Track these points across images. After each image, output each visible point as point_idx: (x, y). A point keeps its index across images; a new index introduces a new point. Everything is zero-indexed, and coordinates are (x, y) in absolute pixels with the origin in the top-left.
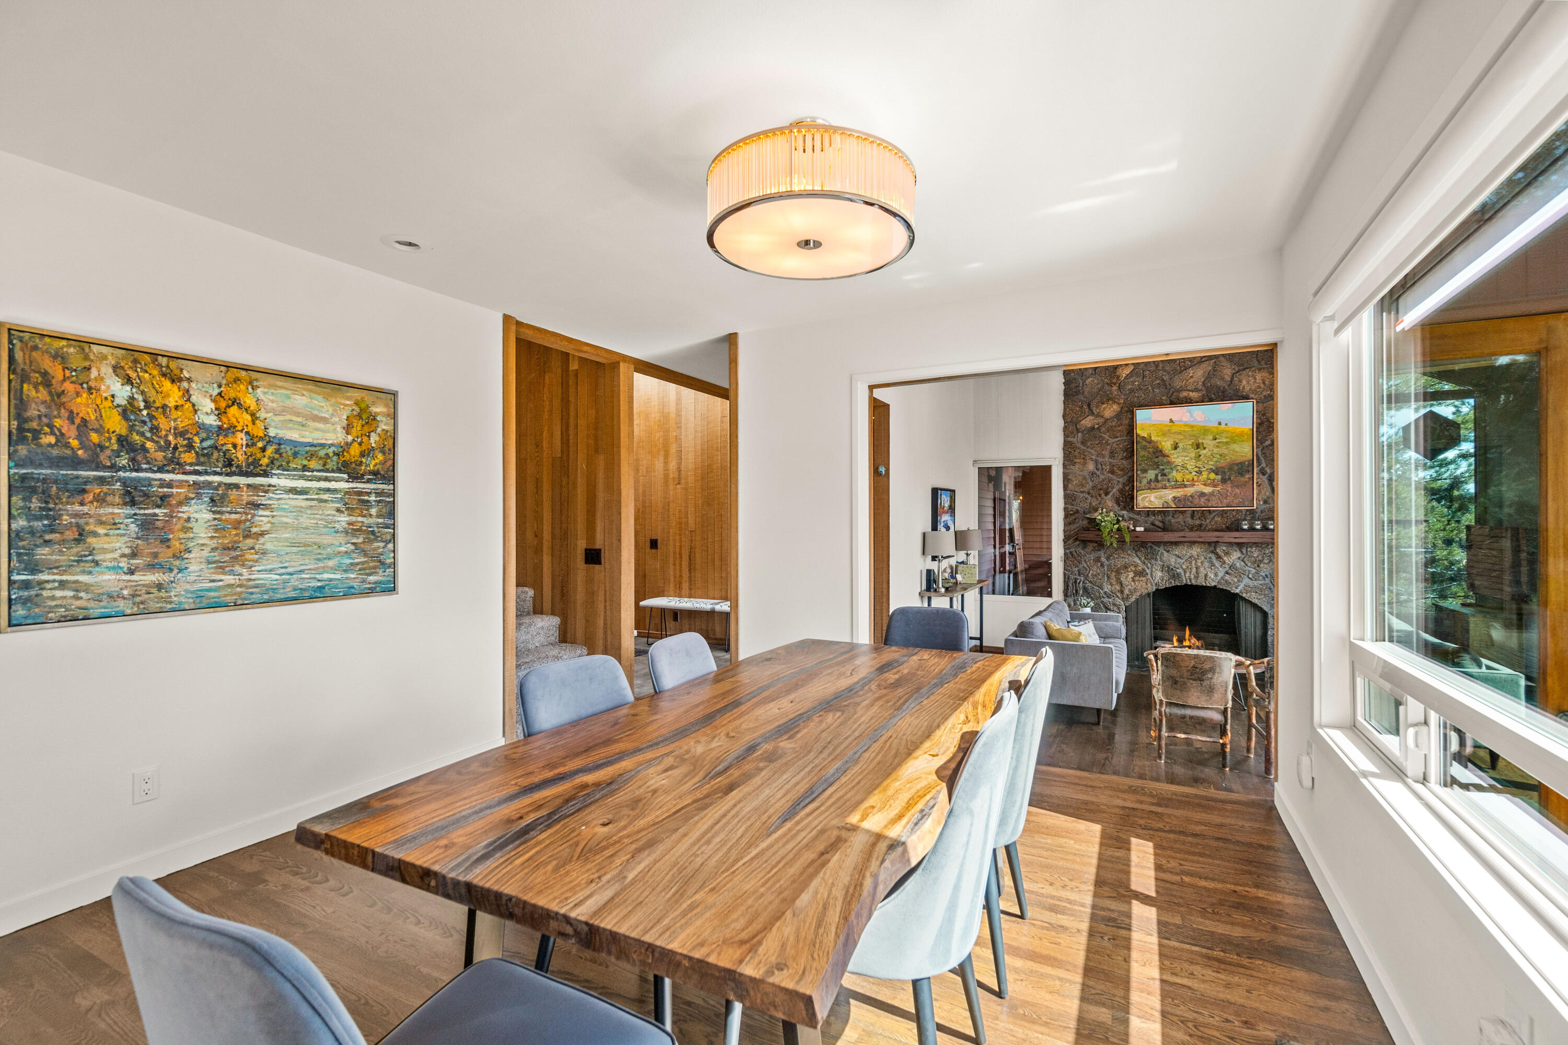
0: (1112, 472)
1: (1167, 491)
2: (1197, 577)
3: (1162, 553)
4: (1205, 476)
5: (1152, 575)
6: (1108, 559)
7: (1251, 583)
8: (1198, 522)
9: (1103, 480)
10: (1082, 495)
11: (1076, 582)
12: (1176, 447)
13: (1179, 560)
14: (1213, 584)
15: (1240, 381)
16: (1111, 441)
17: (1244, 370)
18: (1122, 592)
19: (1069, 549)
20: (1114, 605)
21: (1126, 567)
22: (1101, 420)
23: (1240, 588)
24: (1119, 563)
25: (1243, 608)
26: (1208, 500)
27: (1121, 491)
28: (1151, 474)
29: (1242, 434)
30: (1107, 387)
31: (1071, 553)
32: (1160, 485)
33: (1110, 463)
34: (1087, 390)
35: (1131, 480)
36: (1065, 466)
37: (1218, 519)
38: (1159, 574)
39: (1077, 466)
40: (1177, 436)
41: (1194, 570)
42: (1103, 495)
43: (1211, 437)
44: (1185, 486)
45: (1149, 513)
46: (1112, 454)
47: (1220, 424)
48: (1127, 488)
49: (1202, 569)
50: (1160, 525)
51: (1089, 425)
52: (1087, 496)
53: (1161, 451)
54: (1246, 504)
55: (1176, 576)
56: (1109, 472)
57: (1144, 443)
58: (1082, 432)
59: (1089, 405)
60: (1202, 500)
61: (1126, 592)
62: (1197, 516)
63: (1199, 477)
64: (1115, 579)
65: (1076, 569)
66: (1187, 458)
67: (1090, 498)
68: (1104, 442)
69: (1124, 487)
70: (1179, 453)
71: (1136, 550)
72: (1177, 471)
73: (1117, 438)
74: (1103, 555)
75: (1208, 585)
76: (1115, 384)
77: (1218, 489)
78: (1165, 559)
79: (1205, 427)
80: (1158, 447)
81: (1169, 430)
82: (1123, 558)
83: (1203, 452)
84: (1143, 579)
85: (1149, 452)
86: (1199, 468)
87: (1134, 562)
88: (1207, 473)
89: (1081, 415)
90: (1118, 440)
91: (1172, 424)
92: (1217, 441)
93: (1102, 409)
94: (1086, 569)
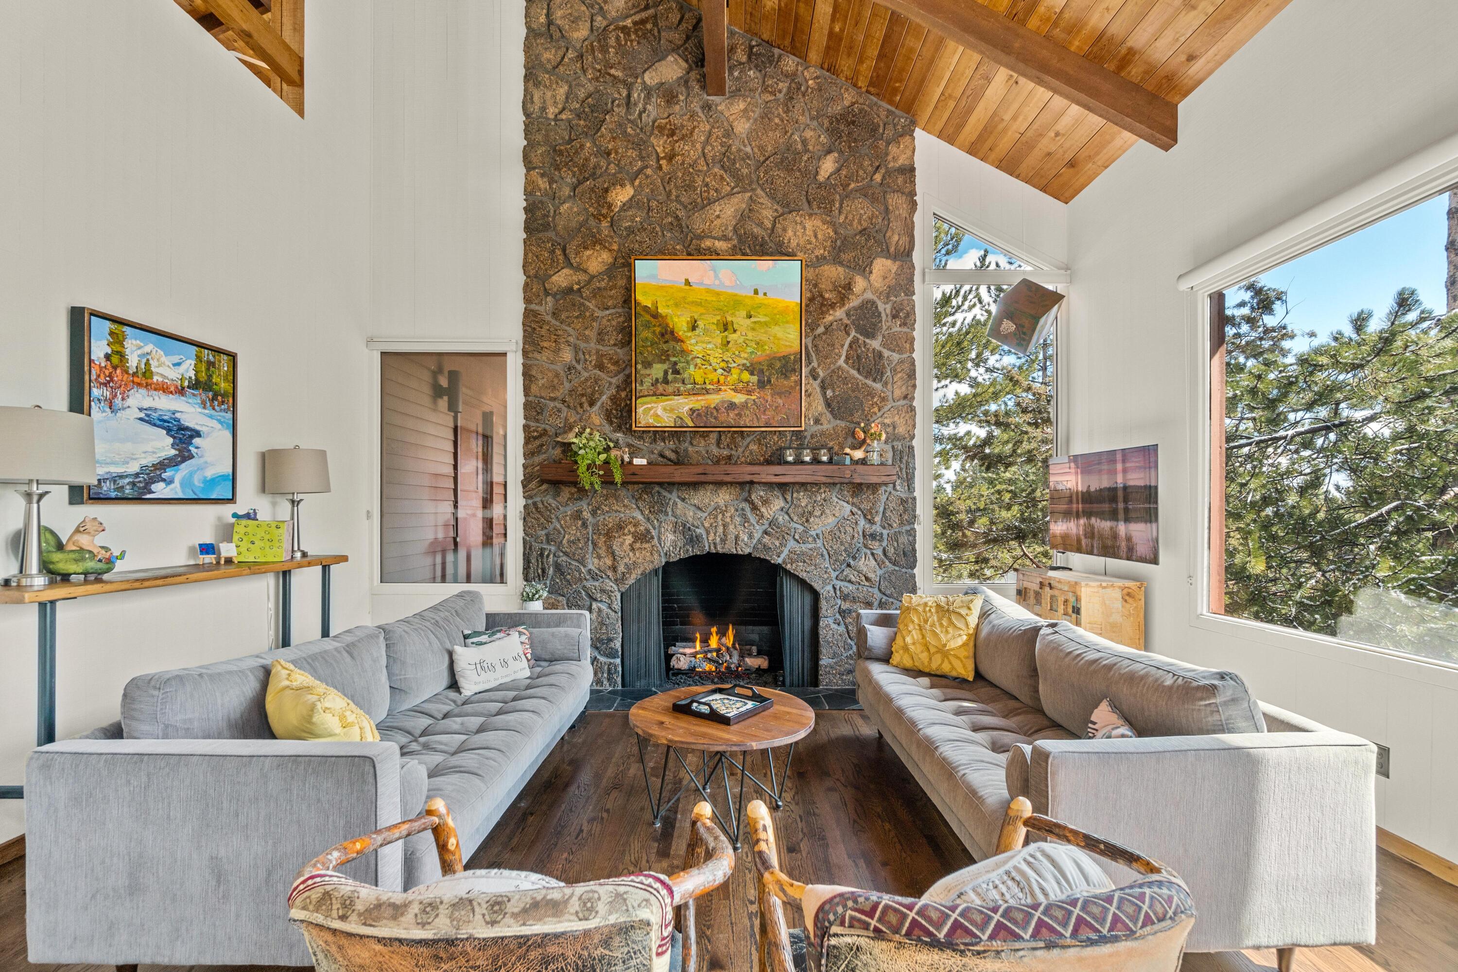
0: (600, 367)
1: (680, 400)
2: (724, 541)
3: (675, 503)
4: (735, 376)
5: (659, 539)
6: (594, 513)
7: (798, 548)
8: (726, 452)
9: (586, 380)
10: (550, 404)
11: (542, 555)
12: (694, 328)
13: (700, 514)
14: (747, 551)
15: (785, 230)
16: (598, 313)
17: (790, 212)
18: (614, 569)
19: (531, 497)
20: (603, 591)
21: (620, 527)
22: (583, 277)
23: (783, 556)
24: (611, 520)
25: (788, 588)
26: (739, 415)
27: (613, 399)
28: (658, 370)
29: (785, 311)
30: (592, 222)
31: (535, 504)
32: (670, 389)
33: (598, 351)
34: (561, 223)
35: (627, 381)
36: (525, 353)
37: (754, 447)
38: (671, 537)
39: (546, 354)
40: (694, 309)
41: (720, 529)
42: (586, 405)
43: (744, 313)
44: (708, 392)
45: (657, 435)
46: (601, 336)
47: (756, 292)
48: (623, 394)
49: (731, 527)
50: (673, 456)
51: (564, 285)
52: (559, 405)
53: (672, 333)
54: (792, 423)
55: (694, 540)
56: (596, 367)
57: (648, 317)
58: (554, 296)
59: (564, 250)
60: (732, 415)
61: (621, 568)
62: (726, 440)
63: (726, 377)
64: (604, 548)
65: (543, 533)
66: (710, 346)
67: (565, 409)
68: (588, 314)
69: (617, 392)
70: (699, 336)
71: (633, 497)
72: (696, 365)
73: (607, 309)
74: (585, 507)
75: (740, 552)
76: (605, 217)
77: (753, 397)
78: (678, 512)
79: (736, 295)
80: (667, 325)
81: (684, 298)
82: (616, 511)
83: (733, 337)
84: (647, 546)
85: (654, 332)
86: (727, 362)
87: (633, 518)
88: (738, 371)
89: (552, 266)
90: (607, 312)
91: (688, 287)
92: (753, 319)
93: (585, 258)
94: (559, 533)
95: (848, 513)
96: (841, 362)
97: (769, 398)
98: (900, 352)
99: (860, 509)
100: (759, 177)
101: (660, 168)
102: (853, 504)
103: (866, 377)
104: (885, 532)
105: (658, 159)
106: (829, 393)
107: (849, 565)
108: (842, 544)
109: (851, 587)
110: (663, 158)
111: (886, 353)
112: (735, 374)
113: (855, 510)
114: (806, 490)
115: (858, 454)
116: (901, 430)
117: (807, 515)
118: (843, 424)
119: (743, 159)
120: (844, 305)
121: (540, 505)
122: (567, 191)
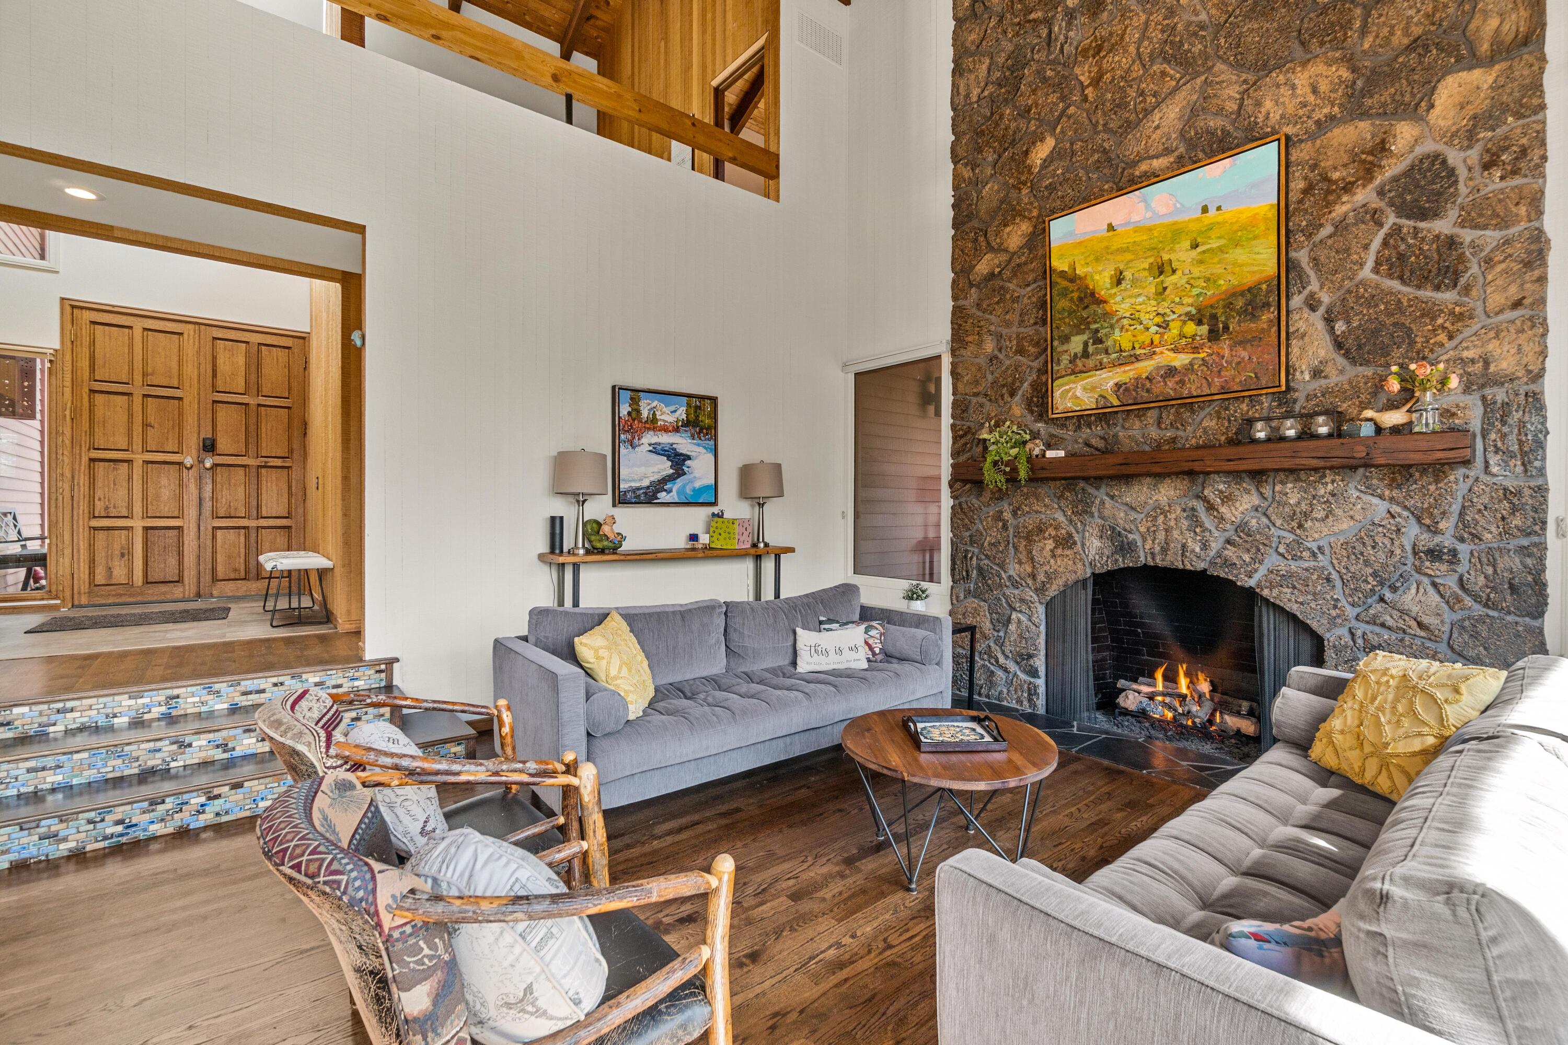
0: (1021, 351)
1: (1103, 374)
2: (1164, 550)
3: (1103, 503)
4: (1175, 332)
5: (1083, 545)
6: (1014, 513)
7: (1283, 566)
8: (1169, 434)
9: (1008, 369)
10: (974, 400)
11: (966, 557)
12: (1119, 282)
13: (1133, 515)
14: (1201, 566)
15: (1258, 104)
16: (1023, 292)
17: (1269, 74)
18: (1033, 576)
19: (958, 498)
20: (1023, 600)
21: (1041, 530)
22: (1003, 257)
23: (1257, 577)
24: (1030, 522)
25: (1268, 622)
26: (1182, 382)
27: (1032, 386)
28: (1076, 343)
29: (1253, 222)
30: (1014, 194)
31: (960, 504)
32: (1091, 363)
33: (1019, 335)
34: (983, 207)
35: (1049, 361)
36: (953, 352)
37: (1210, 423)
38: (1097, 543)
39: (971, 348)
40: (1119, 258)
41: (1161, 536)
42: (1006, 396)
43: (1187, 244)
44: (1137, 358)
45: (1081, 420)
46: (1020, 317)
47: (1205, 210)
48: (1044, 378)
49: (1176, 534)
50: (1100, 444)
51: (985, 272)
52: (982, 400)
53: (1093, 294)
55: (1125, 548)
56: (1016, 352)
57: (1064, 283)
58: (978, 286)
59: (986, 235)
60: (1171, 383)
61: (1041, 577)
62: (1168, 418)
63: (1162, 335)
64: (1024, 553)
65: (968, 534)
66: (1140, 299)
67: (988, 403)
68: (1008, 296)
69: (1038, 377)
70: (1125, 290)
71: (1055, 494)
72: (1122, 328)
73: (1028, 285)
74: (1006, 506)
75: (1189, 567)
76: (1024, 183)
77: (1202, 355)
78: (1106, 513)
79: (1175, 223)
80: (1087, 287)
81: (1107, 248)
82: (1037, 512)
83: (1170, 280)
84: (1068, 552)
85: (1072, 300)
86: (1163, 315)
87: (1054, 520)
88: (1179, 324)
89: (975, 255)
90: (1029, 289)
91: (1111, 233)
92: (1199, 249)
93: (1005, 236)
94: (981, 534)
95: (1382, 514)
96: (1366, 272)
97: (1227, 353)
98: (1508, 224)
99: (1406, 508)
100: (1218, 46)
101: (1085, 99)
102: (1392, 500)
103: (1419, 287)
104: (1461, 547)
105: (1083, 88)
106: (1340, 327)
107: (1382, 600)
108: (1367, 563)
109: (1387, 635)
110: (1088, 86)
111: (1467, 235)
112: (1174, 330)
113: (1396, 509)
114: (1298, 479)
116: (1508, 365)
117: (1299, 520)
118: (1369, 371)
119: (1195, 34)
120: (1371, 179)
121: (965, 506)
122: (989, 171)
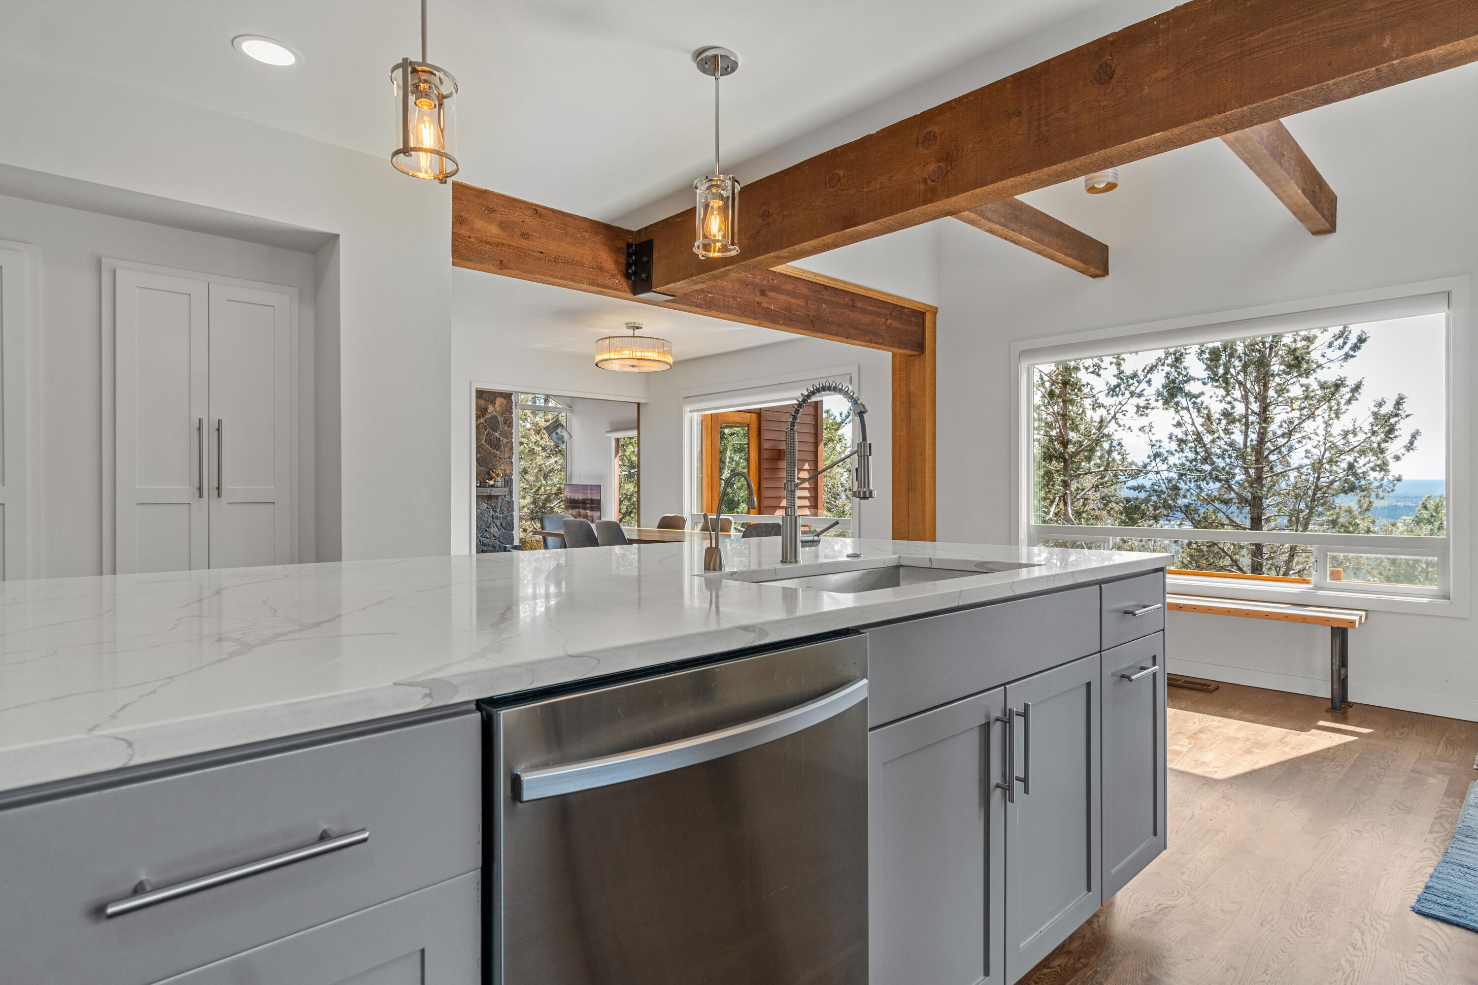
95: (486, 507)
96: (483, 442)
98: (507, 438)
99: (491, 506)
102: (488, 504)
103: (494, 449)
104: (501, 516)
107: (486, 531)
108: (483, 522)
109: (487, 540)
111: (502, 439)
113: (489, 506)
115: (492, 483)
116: (508, 472)
118: (484, 469)
120: (484, 417)
